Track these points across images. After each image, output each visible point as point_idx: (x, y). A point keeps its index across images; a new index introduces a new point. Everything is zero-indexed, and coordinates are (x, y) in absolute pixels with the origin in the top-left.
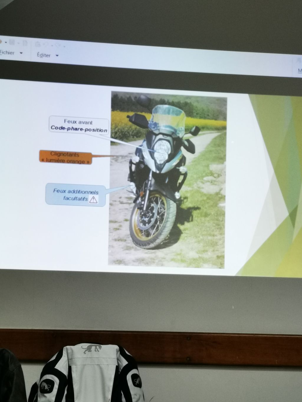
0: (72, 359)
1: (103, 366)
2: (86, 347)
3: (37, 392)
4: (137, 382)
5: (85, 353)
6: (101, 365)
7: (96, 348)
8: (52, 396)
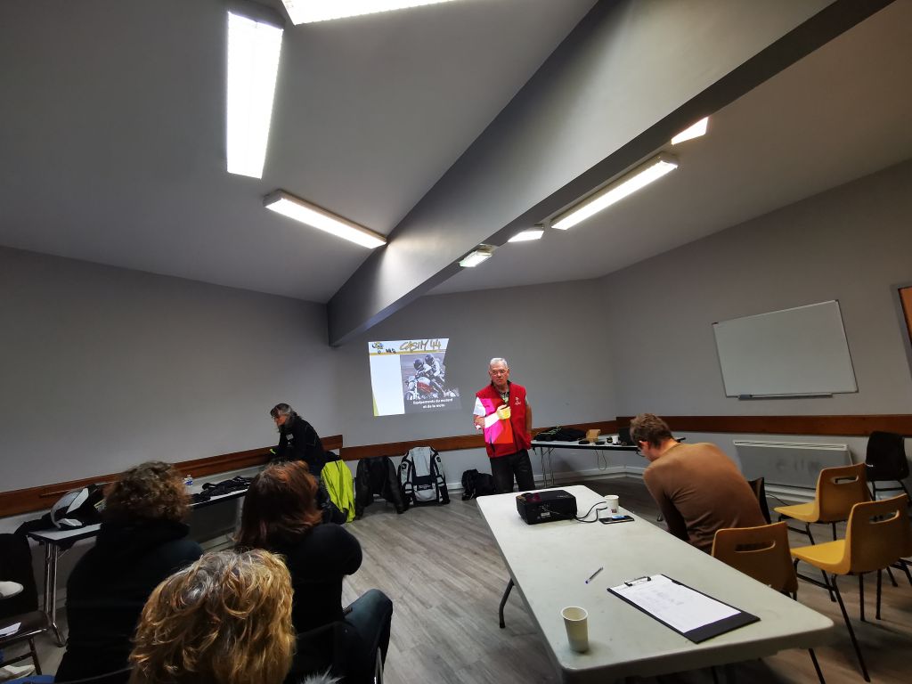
0: (413, 454)
2: (418, 448)
3: (400, 469)
4: (439, 460)
5: (418, 451)
6: (424, 455)
7: (422, 448)
8: (406, 470)
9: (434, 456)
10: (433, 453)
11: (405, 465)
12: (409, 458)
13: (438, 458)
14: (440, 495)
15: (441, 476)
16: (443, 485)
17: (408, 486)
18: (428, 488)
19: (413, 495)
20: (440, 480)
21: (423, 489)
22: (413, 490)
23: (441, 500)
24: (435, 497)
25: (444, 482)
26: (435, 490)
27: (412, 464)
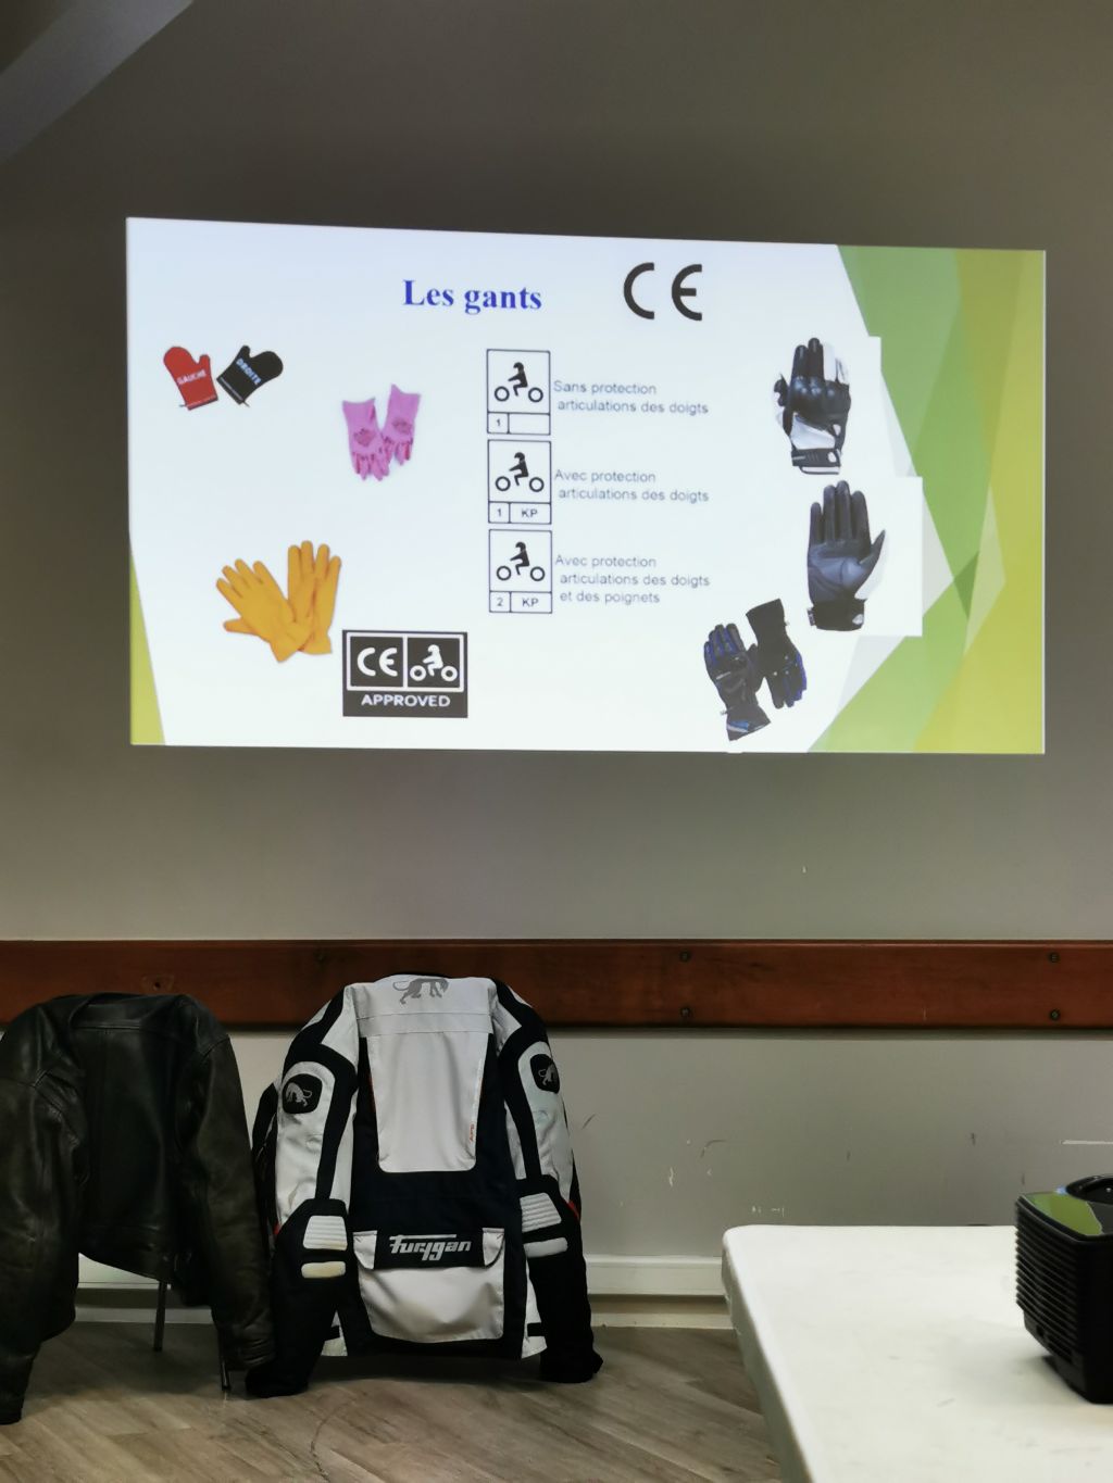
0: (368, 1018)
1: (452, 1036)
2: (406, 985)
3: (275, 1110)
4: (548, 1077)
5: (403, 1003)
6: (447, 1034)
7: (433, 987)
8: (316, 1121)
9: (519, 1043)
10: (512, 1025)
11: (311, 1084)
12: (340, 1039)
13: (540, 1064)
14: (532, 1315)
15: (549, 1185)
16: (556, 1245)
17: (324, 1232)
18: (449, 1261)
19: (346, 1289)
20: (537, 1211)
21: (414, 1262)
22: (348, 1256)
23: (533, 1346)
24: (491, 1324)
25: (569, 1225)
26: (496, 1275)
27: (355, 1080)
